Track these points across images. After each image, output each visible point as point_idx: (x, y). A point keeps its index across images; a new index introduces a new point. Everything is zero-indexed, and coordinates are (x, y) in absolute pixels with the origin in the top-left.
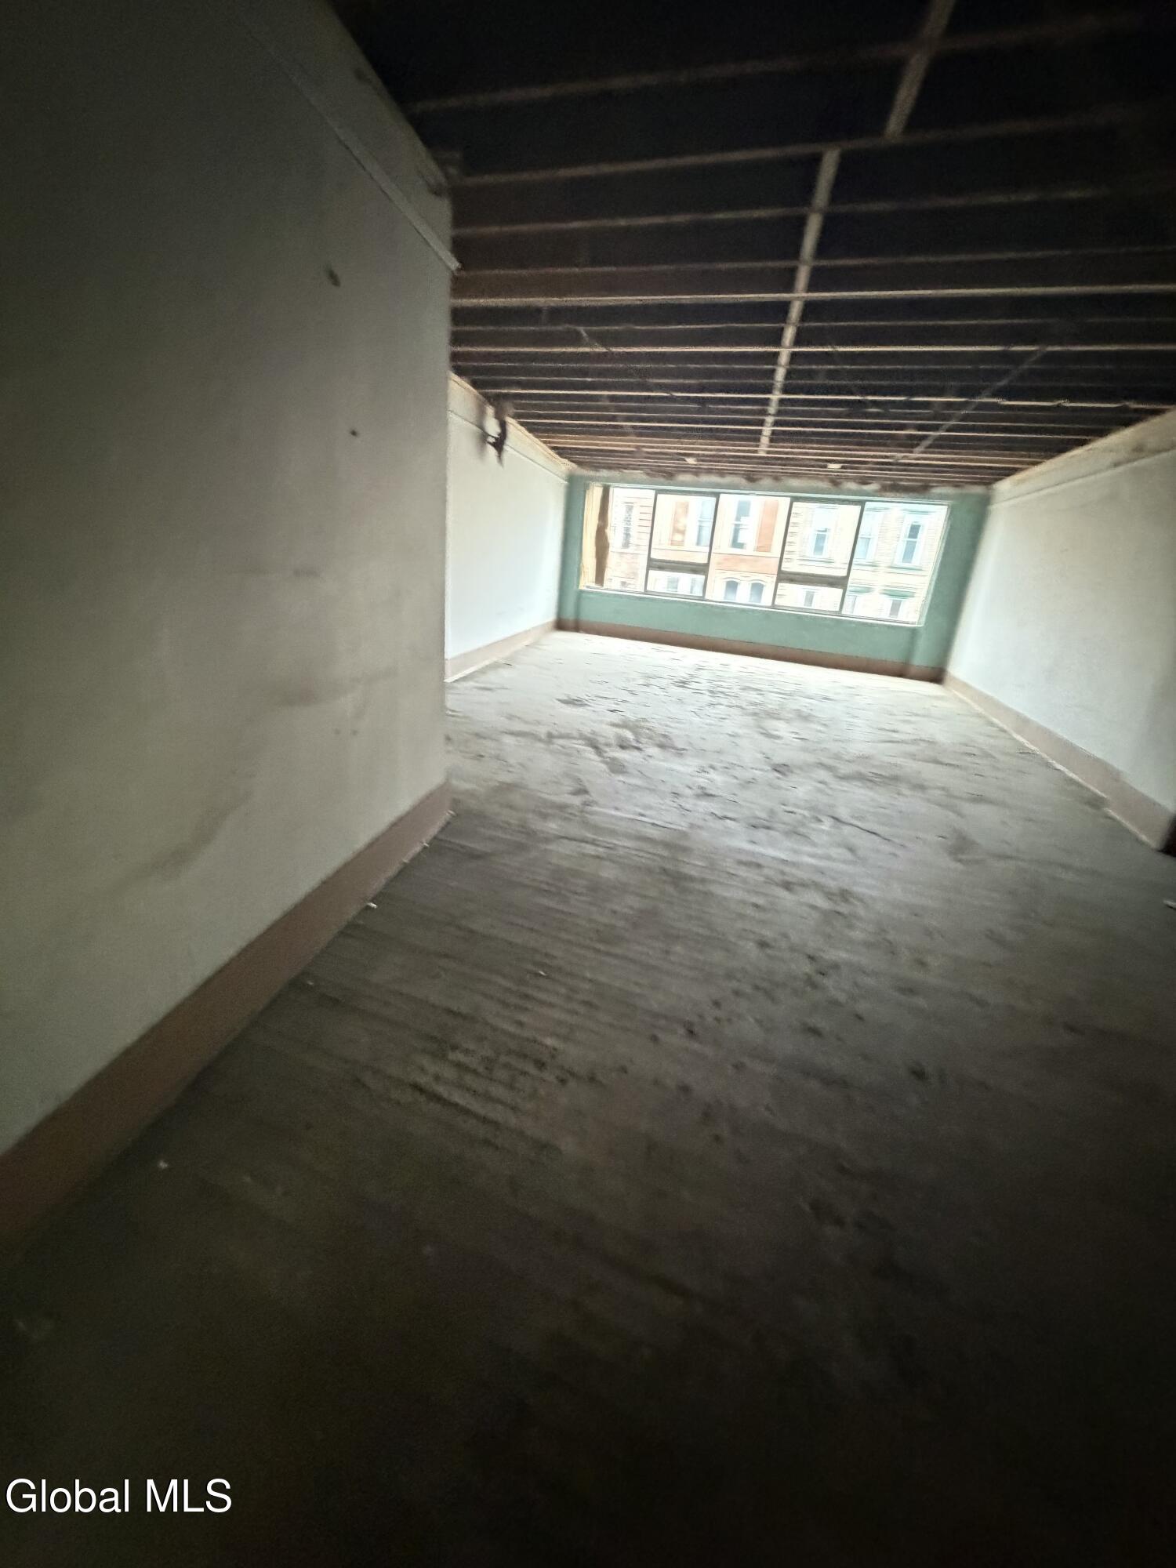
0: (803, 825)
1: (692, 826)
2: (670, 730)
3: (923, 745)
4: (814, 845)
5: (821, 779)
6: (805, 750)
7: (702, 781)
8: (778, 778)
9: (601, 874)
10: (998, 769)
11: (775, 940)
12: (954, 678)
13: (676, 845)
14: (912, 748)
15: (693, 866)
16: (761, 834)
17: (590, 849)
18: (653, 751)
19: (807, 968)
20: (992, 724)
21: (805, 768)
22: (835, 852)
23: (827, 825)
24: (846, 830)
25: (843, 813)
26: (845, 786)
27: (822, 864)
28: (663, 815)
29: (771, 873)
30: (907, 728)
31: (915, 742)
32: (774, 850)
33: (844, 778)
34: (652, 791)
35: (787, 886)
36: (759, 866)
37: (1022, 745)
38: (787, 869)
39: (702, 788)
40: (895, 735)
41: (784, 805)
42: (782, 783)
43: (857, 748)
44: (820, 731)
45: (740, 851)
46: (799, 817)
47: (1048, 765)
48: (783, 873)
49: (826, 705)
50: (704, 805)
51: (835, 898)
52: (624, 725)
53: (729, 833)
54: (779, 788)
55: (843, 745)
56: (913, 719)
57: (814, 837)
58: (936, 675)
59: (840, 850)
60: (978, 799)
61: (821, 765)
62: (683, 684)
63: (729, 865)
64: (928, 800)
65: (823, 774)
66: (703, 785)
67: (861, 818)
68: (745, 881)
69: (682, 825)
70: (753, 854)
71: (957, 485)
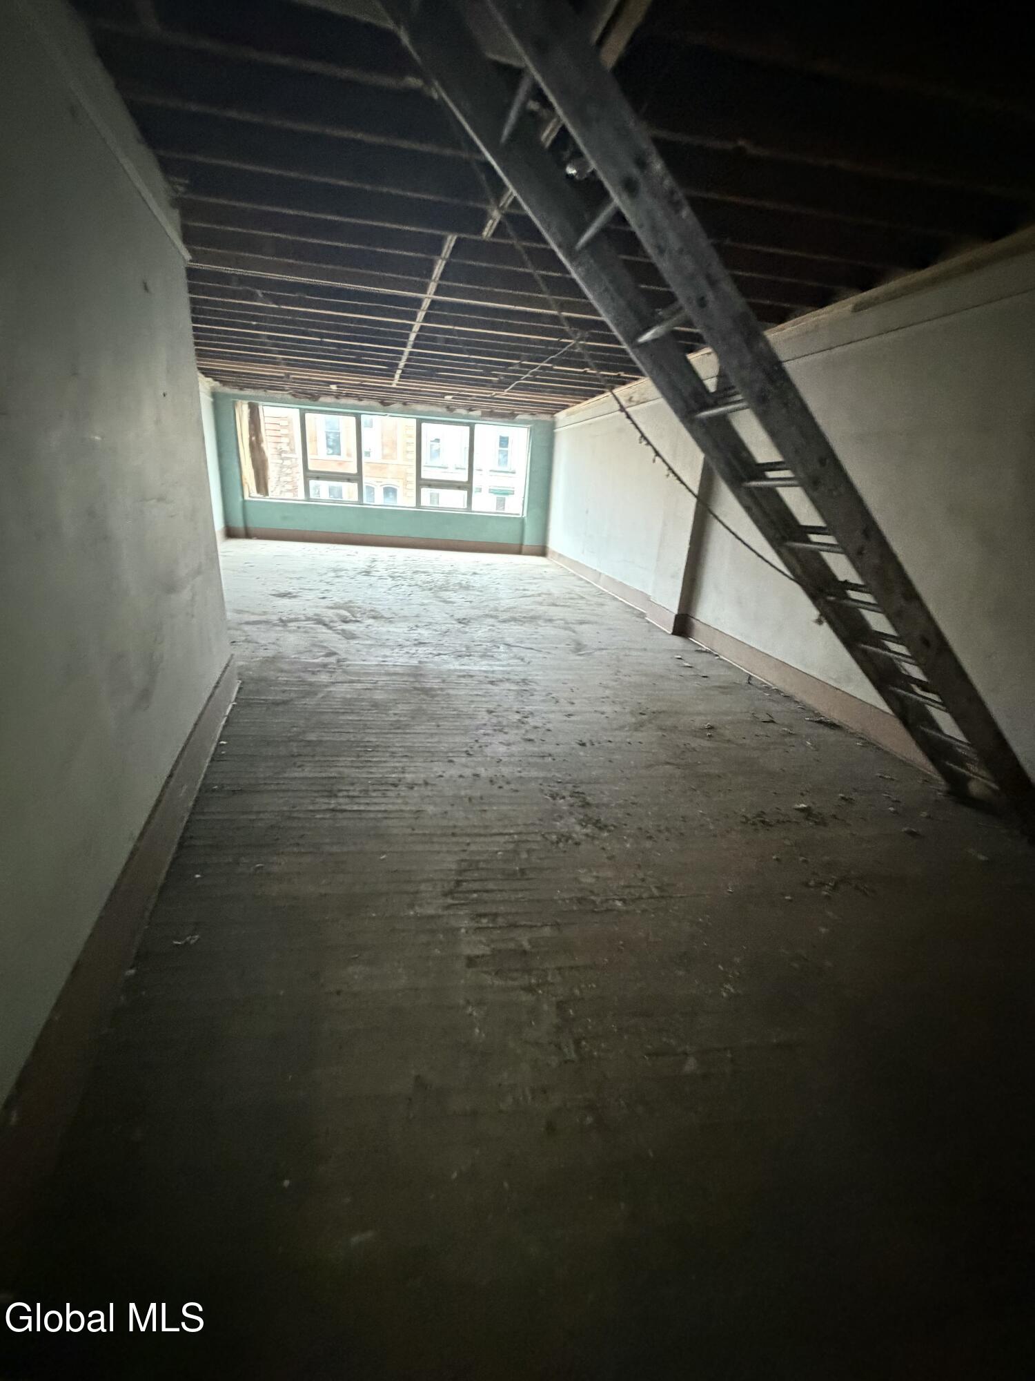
0: (490, 651)
1: (420, 662)
2: (375, 606)
3: (544, 596)
4: (499, 660)
5: (490, 623)
6: (473, 608)
7: (414, 635)
8: (463, 627)
9: (374, 697)
10: (590, 605)
11: (495, 708)
12: (554, 552)
13: (416, 673)
14: (539, 599)
15: (433, 683)
16: (465, 660)
17: (359, 686)
18: (371, 621)
19: (518, 717)
20: (581, 579)
21: (478, 618)
22: (512, 662)
23: (502, 648)
24: (514, 649)
25: (510, 640)
26: (506, 626)
27: (509, 669)
28: (400, 660)
29: (481, 678)
30: (533, 587)
31: (539, 595)
32: (478, 666)
33: (504, 621)
34: (383, 646)
35: (492, 683)
36: (472, 676)
37: (600, 590)
38: (490, 675)
39: (416, 640)
40: (526, 592)
41: (473, 642)
42: (467, 629)
43: (506, 603)
44: (479, 596)
45: (456, 670)
46: (485, 647)
47: (615, 599)
48: (486, 677)
49: (476, 578)
50: (421, 649)
51: (521, 684)
52: (336, 607)
53: (447, 663)
54: (466, 633)
55: (497, 602)
56: (535, 581)
57: (496, 655)
58: (542, 551)
59: (516, 661)
60: (582, 623)
61: (487, 616)
62: (367, 573)
63: (453, 678)
64: (555, 627)
65: (491, 621)
66: (417, 638)
67: (521, 642)
68: (466, 685)
69: (414, 662)
70: (464, 670)
71: (532, 414)
